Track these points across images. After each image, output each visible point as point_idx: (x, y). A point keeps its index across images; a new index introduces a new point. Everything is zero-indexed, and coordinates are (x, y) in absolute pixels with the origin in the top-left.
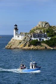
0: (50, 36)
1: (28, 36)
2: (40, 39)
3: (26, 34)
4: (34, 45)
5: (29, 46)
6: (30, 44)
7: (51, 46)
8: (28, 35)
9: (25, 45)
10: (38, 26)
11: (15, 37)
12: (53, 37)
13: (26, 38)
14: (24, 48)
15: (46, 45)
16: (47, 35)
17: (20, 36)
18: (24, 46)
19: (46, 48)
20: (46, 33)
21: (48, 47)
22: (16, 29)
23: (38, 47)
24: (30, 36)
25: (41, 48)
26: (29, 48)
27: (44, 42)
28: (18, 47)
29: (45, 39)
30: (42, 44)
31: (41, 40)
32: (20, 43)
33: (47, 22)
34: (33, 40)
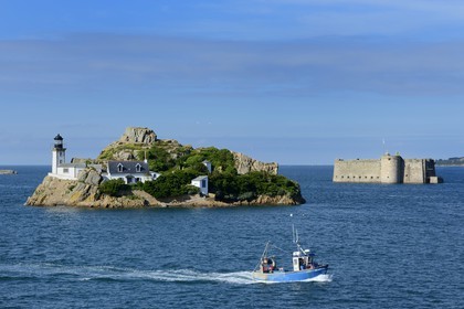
0: (158, 169)
1: (94, 169)
2: (129, 179)
3: (88, 162)
4: (112, 196)
5: (97, 198)
6: (101, 193)
7: (160, 198)
8: (95, 166)
9: (85, 196)
10: (123, 139)
11: (57, 173)
12: (167, 173)
13: (87, 174)
14: (82, 203)
15: (148, 197)
16: (151, 167)
17: (72, 170)
18: (84, 199)
19: (146, 202)
20: (146, 161)
21: (153, 201)
22: (60, 148)
23: (124, 201)
24: (99, 167)
25: (133, 203)
26: (97, 203)
27: (140, 185)
28: (65, 201)
29: (143, 179)
30: (135, 192)
31: (134, 182)
32: (71, 189)
33: (150, 129)
34: (108, 182)
